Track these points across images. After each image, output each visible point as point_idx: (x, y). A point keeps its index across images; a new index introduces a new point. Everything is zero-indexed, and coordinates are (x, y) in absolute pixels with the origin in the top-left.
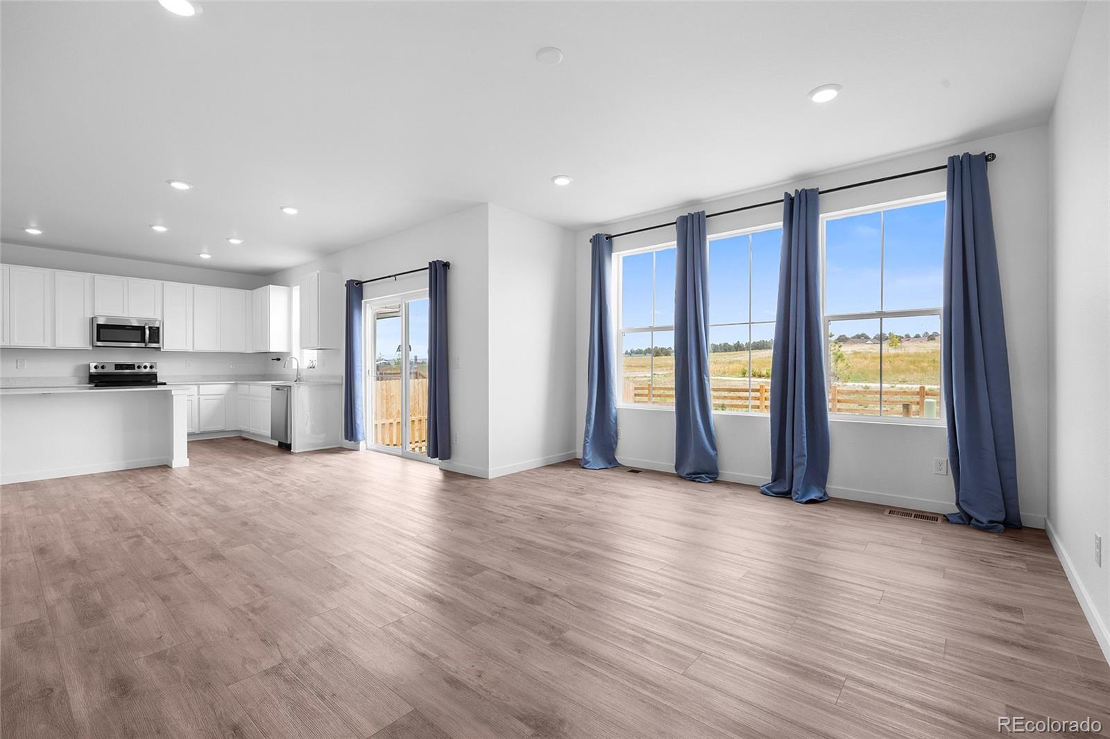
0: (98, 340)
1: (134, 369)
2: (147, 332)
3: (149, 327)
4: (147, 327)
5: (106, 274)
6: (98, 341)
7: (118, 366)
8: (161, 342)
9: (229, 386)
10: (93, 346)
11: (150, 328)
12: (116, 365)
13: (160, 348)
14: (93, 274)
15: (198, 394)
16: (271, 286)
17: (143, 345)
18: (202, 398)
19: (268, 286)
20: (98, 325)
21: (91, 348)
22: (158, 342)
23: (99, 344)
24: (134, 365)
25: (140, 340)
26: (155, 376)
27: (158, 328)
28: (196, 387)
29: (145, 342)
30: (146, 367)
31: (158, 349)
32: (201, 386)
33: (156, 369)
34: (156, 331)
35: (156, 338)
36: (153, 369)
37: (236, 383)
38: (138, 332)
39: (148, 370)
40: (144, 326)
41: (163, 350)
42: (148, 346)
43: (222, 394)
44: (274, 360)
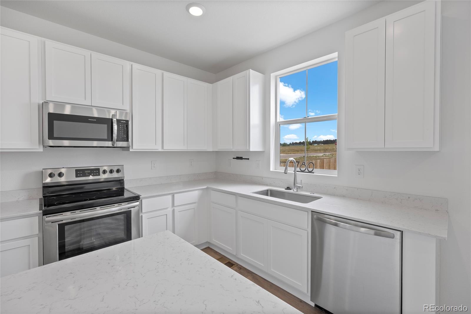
0: (51, 136)
1: (99, 175)
2: (115, 127)
4: (115, 119)
5: (77, 46)
6: (49, 139)
7: (80, 172)
8: (130, 140)
9: (199, 193)
10: (44, 146)
11: (118, 121)
12: (77, 171)
13: (129, 147)
14: (43, 39)
15: (173, 205)
16: (251, 70)
17: (109, 144)
18: (175, 208)
19: (248, 71)
20: (50, 115)
21: (41, 149)
22: (127, 140)
23: (51, 143)
24: (98, 170)
25: (106, 138)
26: (121, 182)
27: (127, 121)
28: (170, 197)
29: (112, 140)
30: (111, 171)
31: (127, 148)
32: (175, 195)
33: (123, 173)
34: (124, 126)
35: (125, 135)
36: (120, 173)
37: (207, 188)
38: (105, 127)
39: (115, 175)
40: (111, 118)
41: (131, 150)
42: (115, 146)
43: (195, 203)
44: (236, 159)
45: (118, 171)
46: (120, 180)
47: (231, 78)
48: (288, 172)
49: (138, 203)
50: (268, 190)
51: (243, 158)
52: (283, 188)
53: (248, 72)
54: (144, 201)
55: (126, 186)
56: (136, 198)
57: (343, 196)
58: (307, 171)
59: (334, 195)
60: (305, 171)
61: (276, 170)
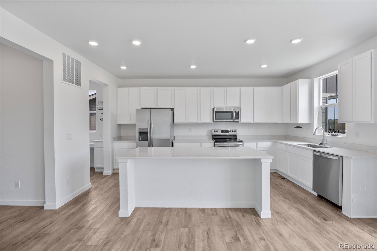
0: (216, 119)
1: (228, 132)
2: (234, 114)
3: (235, 111)
4: (234, 111)
7: (223, 131)
9: (271, 143)
12: (221, 130)
13: (239, 122)
14: (214, 87)
15: (257, 147)
16: (299, 80)
17: (232, 120)
18: (258, 149)
20: (216, 111)
21: (213, 123)
22: (238, 119)
23: (216, 121)
24: (228, 130)
25: (231, 118)
26: (236, 136)
27: (238, 111)
28: (255, 143)
29: (233, 119)
30: (233, 131)
31: (238, 122)
32: (258, 143)
33: (237, 133)
34: (237, 113)
35: (237, 117)
36: (236, 132)
37: (275, 142)
38: (231, 114)
39: (234, 133)
40: (232, 110)
41: (240, 123)
42: (234, 121)
43: (268, 148)
44: (296, 128)
45: (235, 131)
46: (236, 135)
47: (290, 84)
48: (325, 135)
49: (242, 143)
50: (309, 145)
51: (300, 127)
52: (318, 144)
53: (297, 81)
54: (244, 143)
55: (238, 138)
56: (241, 142)
57: (348, 148)
58: (335, 135)
59: (344, 148)
60: (334, 135)
61: (319, 134)
